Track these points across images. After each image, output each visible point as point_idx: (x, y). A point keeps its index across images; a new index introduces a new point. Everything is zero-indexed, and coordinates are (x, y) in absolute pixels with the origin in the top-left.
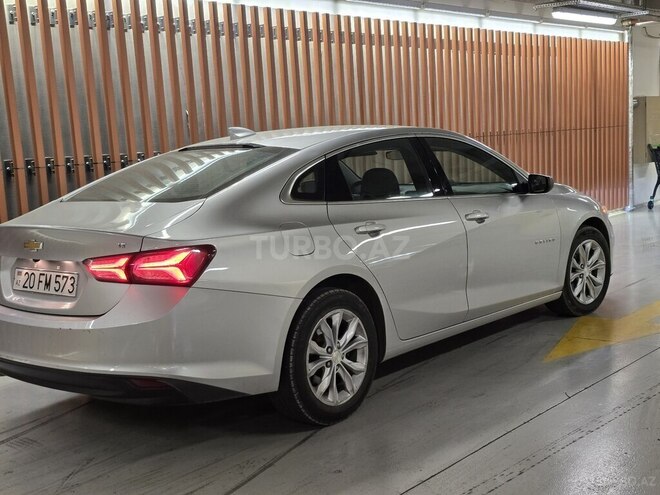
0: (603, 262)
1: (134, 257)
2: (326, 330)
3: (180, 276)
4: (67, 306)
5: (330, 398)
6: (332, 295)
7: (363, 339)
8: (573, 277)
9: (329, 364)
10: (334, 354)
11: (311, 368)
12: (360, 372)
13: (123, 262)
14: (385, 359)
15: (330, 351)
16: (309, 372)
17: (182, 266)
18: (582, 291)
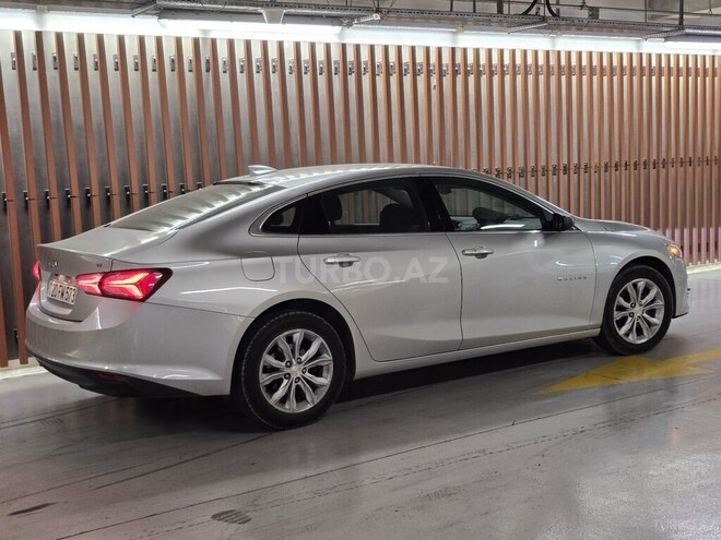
0: (660, 302)
1: (106, 275)
2: (284, 347)
3: (138, 293)
4: (68, 312)
5: (287, 406)
6: (293, 316)
7: (327, 357)
8: (617, 315)
9: (288, 376)
10: (294, 368)
11: (265, 379)
12: (322, 386)
13: (98, 278)
14: (356, 377)
15: (290, 365)
16: (261, 381)
17: (140, 285)
18: (631, 330)
